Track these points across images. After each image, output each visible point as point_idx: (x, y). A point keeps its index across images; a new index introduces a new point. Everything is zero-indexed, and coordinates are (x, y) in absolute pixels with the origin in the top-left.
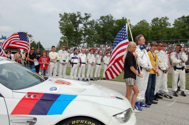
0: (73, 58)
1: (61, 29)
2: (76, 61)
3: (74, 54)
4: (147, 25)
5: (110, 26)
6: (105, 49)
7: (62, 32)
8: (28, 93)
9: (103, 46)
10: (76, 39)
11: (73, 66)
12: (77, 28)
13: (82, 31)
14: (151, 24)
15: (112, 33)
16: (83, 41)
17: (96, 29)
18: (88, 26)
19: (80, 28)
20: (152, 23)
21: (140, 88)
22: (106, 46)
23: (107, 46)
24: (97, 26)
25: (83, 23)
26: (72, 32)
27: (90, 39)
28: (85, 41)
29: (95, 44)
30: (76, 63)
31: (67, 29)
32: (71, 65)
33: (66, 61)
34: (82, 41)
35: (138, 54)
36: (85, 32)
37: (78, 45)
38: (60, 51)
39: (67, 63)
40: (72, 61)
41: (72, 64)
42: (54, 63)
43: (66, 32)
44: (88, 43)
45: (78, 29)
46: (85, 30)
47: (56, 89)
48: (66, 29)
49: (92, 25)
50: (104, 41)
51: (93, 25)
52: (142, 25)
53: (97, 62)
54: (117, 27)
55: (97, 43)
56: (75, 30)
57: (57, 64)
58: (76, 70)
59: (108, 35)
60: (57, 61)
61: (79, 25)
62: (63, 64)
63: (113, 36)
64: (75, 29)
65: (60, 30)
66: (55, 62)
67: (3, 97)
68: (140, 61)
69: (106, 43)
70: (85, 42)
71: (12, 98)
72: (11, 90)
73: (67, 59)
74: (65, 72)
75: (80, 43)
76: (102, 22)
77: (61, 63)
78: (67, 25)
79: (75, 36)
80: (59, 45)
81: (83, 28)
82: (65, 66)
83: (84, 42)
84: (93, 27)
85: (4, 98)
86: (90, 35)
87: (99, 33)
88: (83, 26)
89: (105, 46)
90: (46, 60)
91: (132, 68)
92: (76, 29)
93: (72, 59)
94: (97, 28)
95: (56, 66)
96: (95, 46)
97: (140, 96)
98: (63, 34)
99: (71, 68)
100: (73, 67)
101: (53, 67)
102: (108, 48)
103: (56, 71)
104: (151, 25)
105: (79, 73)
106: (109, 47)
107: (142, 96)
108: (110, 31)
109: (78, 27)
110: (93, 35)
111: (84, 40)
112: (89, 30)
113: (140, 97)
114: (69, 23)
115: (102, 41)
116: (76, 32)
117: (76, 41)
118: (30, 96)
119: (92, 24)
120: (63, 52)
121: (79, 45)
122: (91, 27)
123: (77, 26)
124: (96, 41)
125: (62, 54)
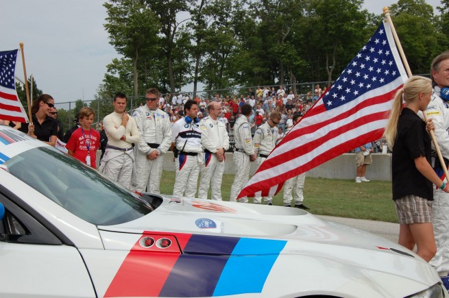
0: (183, 135)
1: (113, 30)
2: (192, 145)
3: (188, 122)
4: (426, 13)
5: (289, 19)
6: (274, 103)
7: (117, 44)
8: (145, 234)
9: (266, 91)
10: (167, 66)
11: (182, 162)
12: (169, 27)
13: (186, 37)
14: (442, 10)
15: (296, 43)
16: (194, 75)
17: (237, 29)
18: (210, 20)
19: (180, 26)
20: (443, 6)
21: (441, 232)
22: (279, 91)
23: (281, 92)
24: (241, 18)
25: (192, 8)
26: (154, 43)
27: (216, 66)
28: (199, 75)
29: (233, 84)
30: (194, 154)
31: (133, 30)
32: (177, 160)
33: (161, 147)
34: (188, 76)
35: (435, 116)
36: (198, 42)
37: (173, 91)
38: (140, 112)
39: (162, 154)
40: (180, 145)
41: (181, 155)
42: (121, 153)
43: (129, 43)
44: (210, 82)
45: (172, 29)
46: (199, 36)
47: (213, 225)
48: (130, 32)
49: (221, 14)
50: (269, 72)
51: (227, 16)
52: (408, 12)
53: (261, 147)
54: (314, 23)
55: (241, 82)
56: (164, 35)
57: (132, 156)
58: (194, 178)
59: (283, 53)
60: (130, 146)
61: (177, 14)
62: (150, 157)
63: (299, 55)
64: (162, 32)
65: (109, 34)
66: (125, 150)
67: (73, 245)
68: (440, 139)
69: (276, 80)
70: (200, 79)
71: (101, 249)
72: (94, 226)
73: (167, 139)
74: (157, 184)
75: (179, 82)
76: (260, 6)
77: (141, 153)
78: (133, 17)
79: (161, 55)
80: (104, 89)
81: (189, 25)
82: (159, 164)
83: (197, 79)
84: (227, 24)
85: (77, 249)
86: (216, 53)
87: (249, 45)
88: (190, 21)
89: (276, 90)
90: (93, 140)
91: (423, 164)
92: (167, 32)
93: (180, 138)
94: (241, 25)
95: (129, 162)
96: (236, 92)
97: (442, 258)
98: (121, 51)
99: (178, 171)
100: (185, 166)
101: (119, 165)
102: (285, 101)
103: (129, 180)
104: (440, 14)
105: (203, 186)
106: (291, 97)
107: (447, 260)
108: (289, 38)
109: (174, 22)
110: (227, 52)
111: (196, 73)
112: (211, 33)
113: (441, 260)
114: (141, 10)
115: (260, 73)
116: (167, 42)
117: (165, 74)
118: (152, 242)
119: (223, 13)
120: (151, 116)
121: (176, 90)
122: (218, 23)
123: (170, 20)
124: (240, 73)
125: (148, 121)
